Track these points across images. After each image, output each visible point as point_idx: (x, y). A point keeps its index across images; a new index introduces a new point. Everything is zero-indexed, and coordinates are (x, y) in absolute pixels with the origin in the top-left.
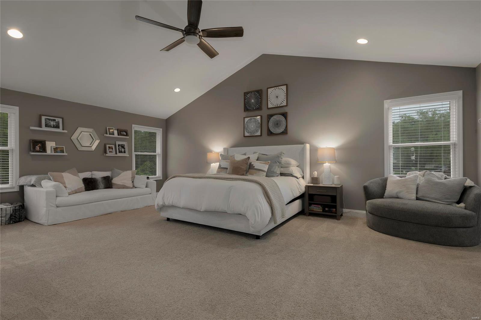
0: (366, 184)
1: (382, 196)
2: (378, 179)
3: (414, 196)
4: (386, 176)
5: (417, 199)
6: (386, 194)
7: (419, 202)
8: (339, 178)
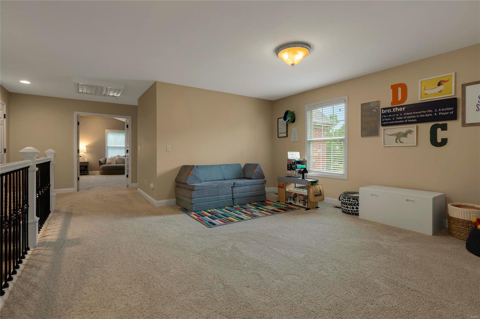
0: (100, 160)
1: (105, 164)
2: (104, 159)
3: (115, 163)
4: (106, 157)
5: (116, 163)
6: (106, 163)
7: (116, 164)
8: (87, 159)
